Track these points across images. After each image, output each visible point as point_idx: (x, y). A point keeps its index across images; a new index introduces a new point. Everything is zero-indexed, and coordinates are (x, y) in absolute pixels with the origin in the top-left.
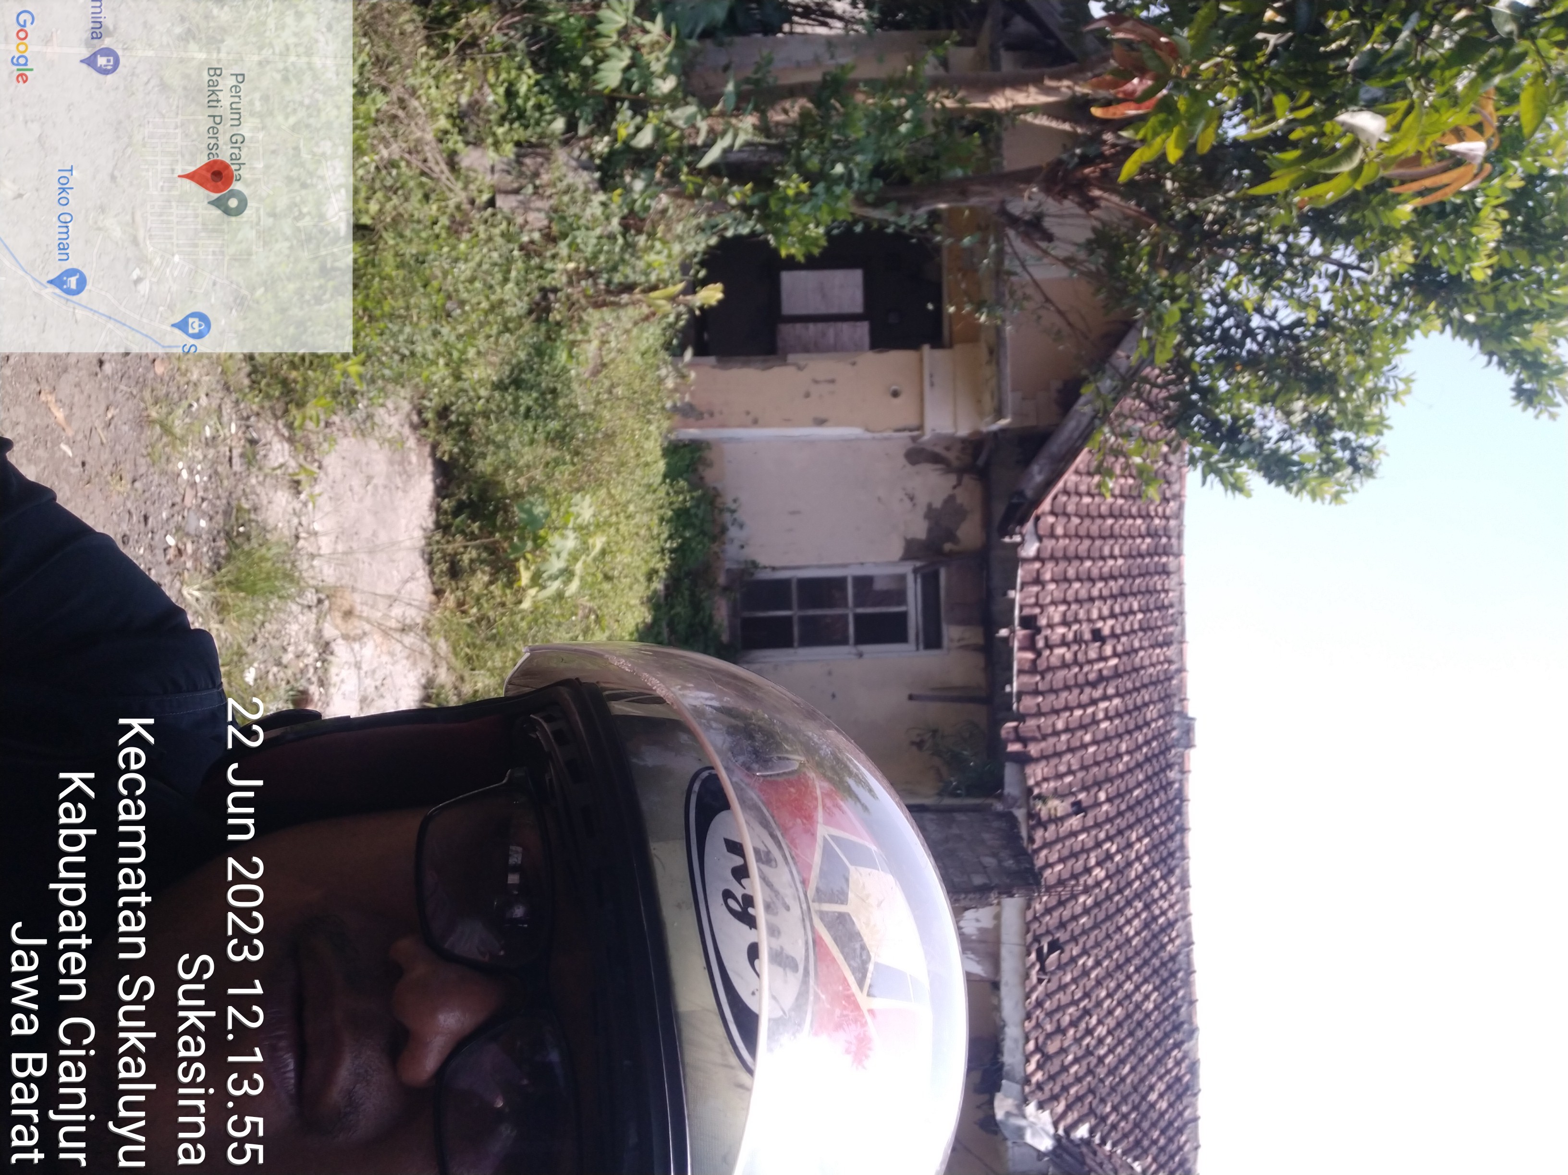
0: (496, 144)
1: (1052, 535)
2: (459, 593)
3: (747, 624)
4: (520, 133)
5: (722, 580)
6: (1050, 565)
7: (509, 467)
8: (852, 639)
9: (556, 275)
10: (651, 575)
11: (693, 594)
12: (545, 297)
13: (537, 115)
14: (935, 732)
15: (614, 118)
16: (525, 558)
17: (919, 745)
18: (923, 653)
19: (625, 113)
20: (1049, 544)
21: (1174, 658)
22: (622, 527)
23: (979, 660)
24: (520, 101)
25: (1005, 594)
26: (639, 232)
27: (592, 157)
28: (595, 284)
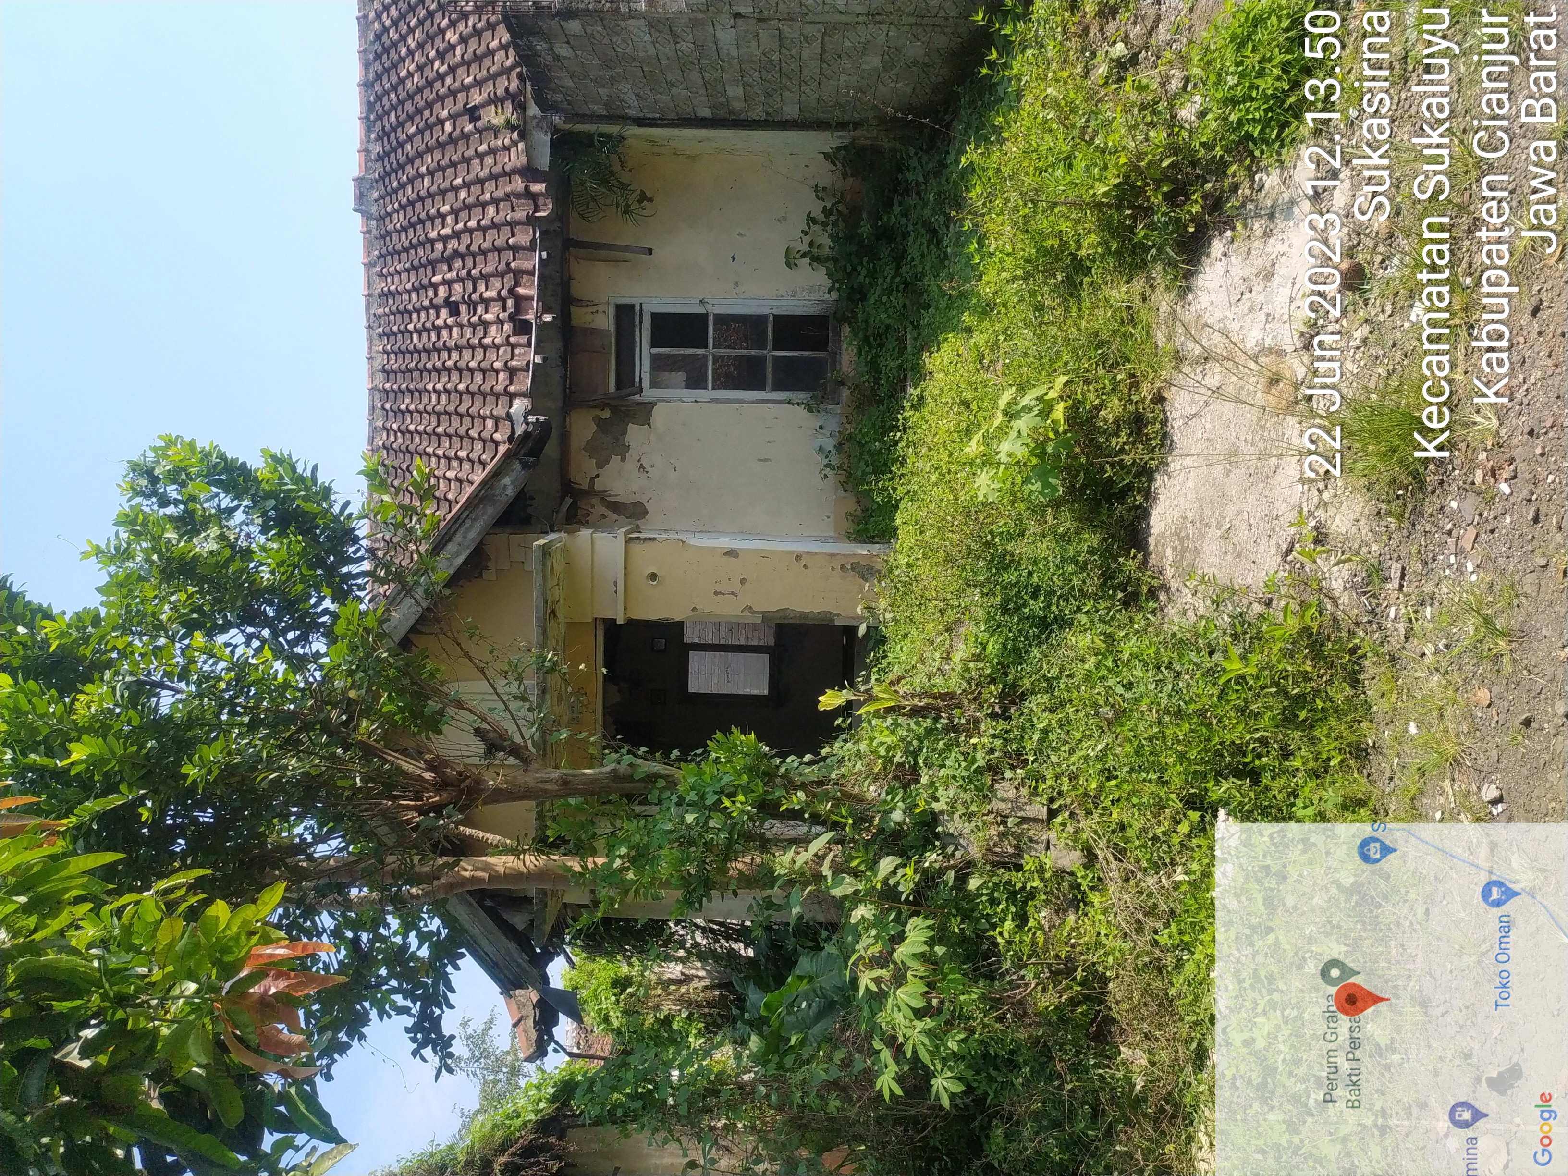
0: (1041, 870)
1: (497, 420)
2: (1135, 398)
3: (821, 344)
4: (1017, 878)
5: (845, 393)
6: (499, 388)
7: (1063, 536)
8: (711, 319)
9: (992, 731)
10: (919, 404)
11: (877, 380)
12: (1005, 710)
13: (996, 895)
14: (626, 212)
15: (917, 884)
16: (1056, 432)
17: (643, 198)
18: (636, 302)
19: (906, 888)
20: (500, 411)
21: (377, 279)
22: (945, 457)
23: (578, 290)
24: (1013, 909)
25: (545, 359)
26: (901, 765)
27: (944, 847)
28: (951, 719)
